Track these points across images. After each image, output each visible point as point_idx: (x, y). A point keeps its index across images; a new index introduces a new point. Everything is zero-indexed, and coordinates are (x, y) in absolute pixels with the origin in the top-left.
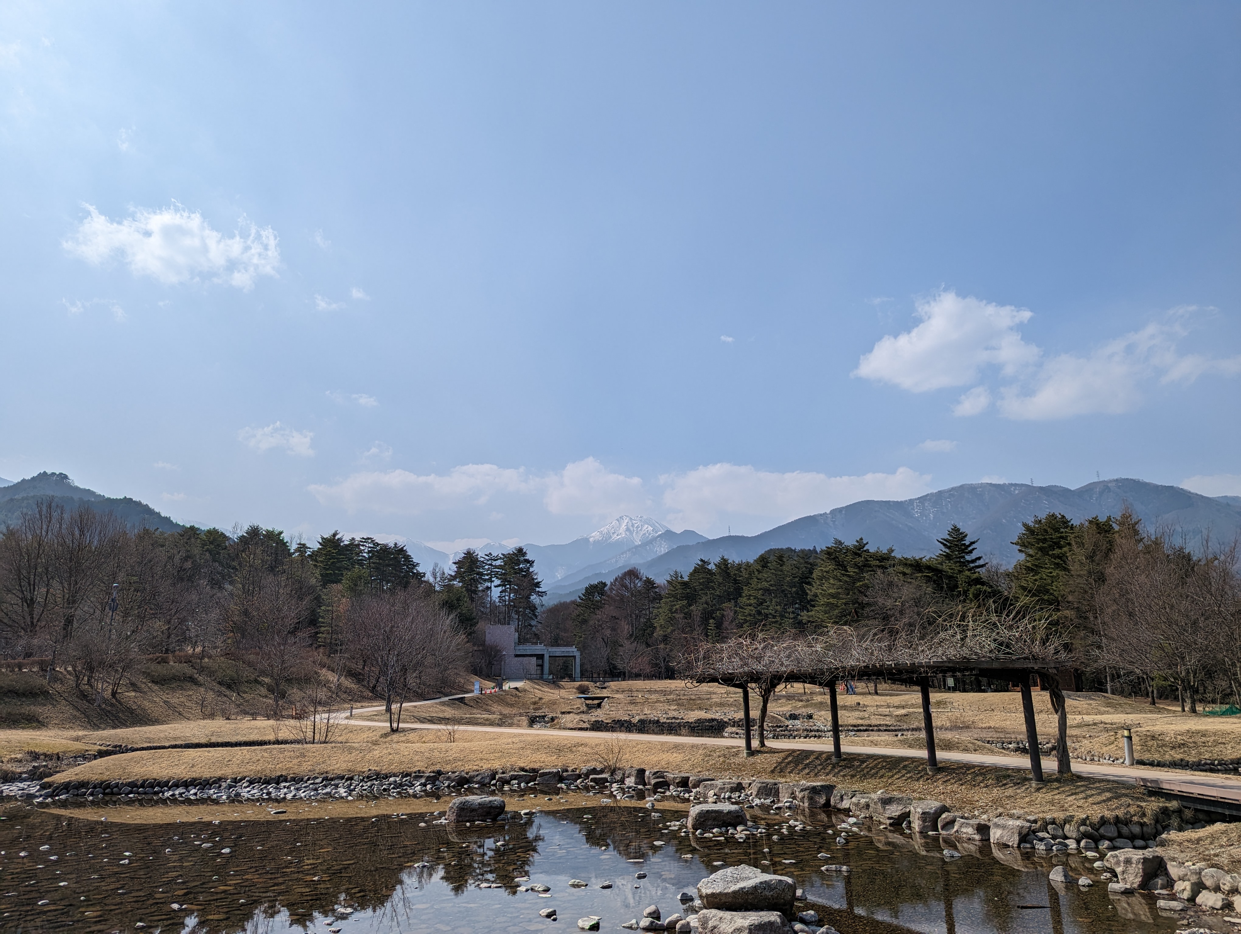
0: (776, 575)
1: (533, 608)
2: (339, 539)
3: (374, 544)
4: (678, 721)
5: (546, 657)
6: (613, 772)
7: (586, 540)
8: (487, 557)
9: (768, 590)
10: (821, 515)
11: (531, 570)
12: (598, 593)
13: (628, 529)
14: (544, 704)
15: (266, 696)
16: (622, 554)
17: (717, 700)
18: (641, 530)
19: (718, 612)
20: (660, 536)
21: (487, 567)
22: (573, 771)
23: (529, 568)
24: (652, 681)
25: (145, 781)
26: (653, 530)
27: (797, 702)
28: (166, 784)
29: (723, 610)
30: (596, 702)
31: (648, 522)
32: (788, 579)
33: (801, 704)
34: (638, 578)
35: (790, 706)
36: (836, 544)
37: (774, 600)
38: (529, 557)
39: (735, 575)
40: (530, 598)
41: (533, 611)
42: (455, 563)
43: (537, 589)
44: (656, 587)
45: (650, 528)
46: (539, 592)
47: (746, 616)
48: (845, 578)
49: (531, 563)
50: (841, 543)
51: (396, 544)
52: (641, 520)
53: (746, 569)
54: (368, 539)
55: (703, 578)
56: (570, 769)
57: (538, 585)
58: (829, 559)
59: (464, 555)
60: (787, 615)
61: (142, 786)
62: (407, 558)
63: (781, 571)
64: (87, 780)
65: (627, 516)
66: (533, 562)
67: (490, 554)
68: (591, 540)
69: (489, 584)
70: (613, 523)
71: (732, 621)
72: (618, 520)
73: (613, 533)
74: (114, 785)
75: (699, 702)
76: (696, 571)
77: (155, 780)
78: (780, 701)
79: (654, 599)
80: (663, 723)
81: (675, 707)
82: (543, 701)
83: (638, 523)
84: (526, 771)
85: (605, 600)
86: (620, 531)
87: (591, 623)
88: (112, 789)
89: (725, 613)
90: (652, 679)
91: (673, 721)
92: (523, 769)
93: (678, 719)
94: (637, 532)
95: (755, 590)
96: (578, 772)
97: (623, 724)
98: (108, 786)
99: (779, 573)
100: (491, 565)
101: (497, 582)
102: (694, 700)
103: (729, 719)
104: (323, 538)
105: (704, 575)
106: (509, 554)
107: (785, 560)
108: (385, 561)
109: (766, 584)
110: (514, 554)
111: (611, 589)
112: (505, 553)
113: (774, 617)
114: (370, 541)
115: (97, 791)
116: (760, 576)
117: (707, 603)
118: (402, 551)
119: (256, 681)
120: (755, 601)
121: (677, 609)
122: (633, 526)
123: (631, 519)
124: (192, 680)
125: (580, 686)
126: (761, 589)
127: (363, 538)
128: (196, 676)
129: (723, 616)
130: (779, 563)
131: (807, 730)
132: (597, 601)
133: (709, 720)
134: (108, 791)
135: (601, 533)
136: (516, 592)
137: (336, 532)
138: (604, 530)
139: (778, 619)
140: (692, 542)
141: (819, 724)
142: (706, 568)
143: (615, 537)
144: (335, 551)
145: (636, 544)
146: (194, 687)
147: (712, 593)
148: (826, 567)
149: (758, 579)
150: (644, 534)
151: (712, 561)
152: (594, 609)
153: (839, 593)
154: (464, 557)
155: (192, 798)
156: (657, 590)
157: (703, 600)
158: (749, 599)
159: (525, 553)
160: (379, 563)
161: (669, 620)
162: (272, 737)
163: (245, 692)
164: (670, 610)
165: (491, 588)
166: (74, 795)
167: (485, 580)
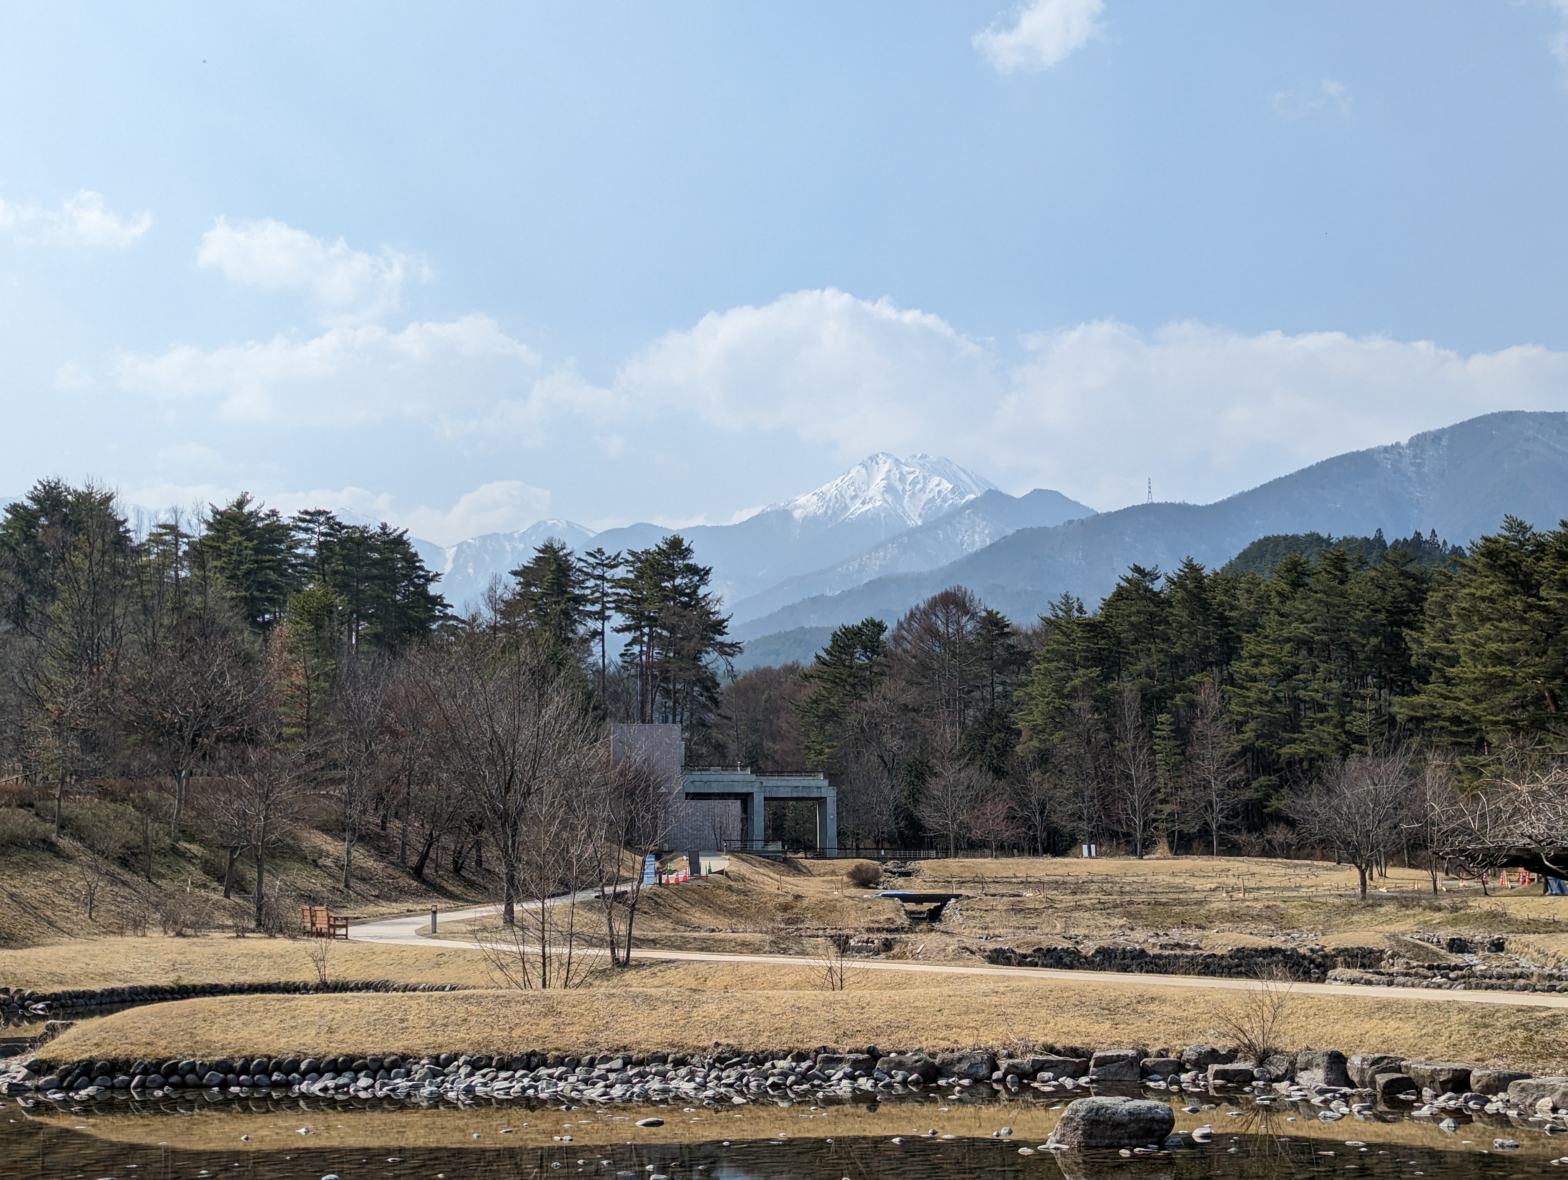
0: (1327, 604)
1: (708, 683)
2: (251, 514)
3: (332, 528)
4: (1190, 953)
5: (758, 801)
6: (1263, 1058)
7: (785, 515)
8: (591, 560)
9: (1306, 643)
10: (1386, 450)
11: (701, 592)
12: (865, 648)
13: (889, 488)
14: (807, 909)
15: (205, 886)
16: (876, 548)
17: (1222, 905)
18: (923, 490)
19: (1178, 697)
20: (971, 504)
21: (591, 583)
22: (1160, 1054)
23: (697, 587)
24: (1010, 860)
25: (248, 1060)
26: (953, 491)
27: (1428, 913)
28: (294, 1065)
29: (1191, 690)
30: (927, 906)
31: (942, 468)
32: (1359, 615)
33: (1437, 917)
34: (966, 612)
35: (1411, 921)
36: (1510, 529)
37: (1323, 667)
38: (697, 560)
39: (1222, 604)
40: (699, 659)
41: (707, 689)
42: (515, 573)
43: (719, 638)
44: (1007, 635)
45: (946, 486)
46: (722, 644)
47: (1250, 705)
48: (1537, 615)
49: (703, 574)
50: (1522, 528)
51: (384, 527)
52: (923, 466)
53: (1249, 591)
54: (320, 513)
55: (1139, 612)
56: (1153, 1050)
57: (719, 627)
58: (1491, 567)
59: (537, 554)
60: (1357, 703)
61: (245, 1069)
62: (411, 560)
63: (1343, 595)
64: (122, 1057)
65: (888, 455)
66: (707, 573)
67: (600, 551)
68: (797, 514)
69: (598, 625)
70: (853, 473)
71: (1215, 719)
72: (864, 465)
73: (853, 498)
74: (188, 1068)
75: (1178, 909)
76: (1120, 594)
77: (270, 1058)
78: (1383, 910)
79: (1007, 663)
80: (1155, 956)
81: (1122, 922)
82: (805, 903)
83: (914, 472)
84: (1058, 1053)
85: (880, 664)
86: (871, 493)
87: (852, 719)
88: (183, 1076)
89: (1197, 698)
90: (1013, 856)
91: (1178, 952)
92: (1051, 1049)
93: (1187, 947)
94: (913, 495)
95: (1274, 641)
96: (1172, 1057)
97: (1061, 958)
98: (174, 1069)
99: (1337, 600)
100: (602, 578)
101: (618, 619)
102: (1164, 904)
103: (1312, 950)
104: (216, 512)
105: (1140, 605)
106: (647, 552)
107: (1349, 568)
108: (360, 567)
109: (1303, 629)
110: (661, 552)
111: (898, 639)
112: (639, 550)
113: (1322, 708)
114: (322, 519)
115: (153, 1081)
116: (1286, 608)
117: (1150, 675)
118: (399, 543)
119: (175, 851)
120: (1275, 669)
121: (1075, 689)
122: (902, 479)
123: (897, 462)
124: (51, 847)
125: (858, 869)
126: (1289, 640)
127: (306, 513)
128: (54, 837)
129: (1192, 705)
130: (1335, 577)
131: (1551, 977)
132: (861, 668)
133: (1264, 950)
134: (174, 1079)
135: (822, 496)
136: (666, 645)
137: (243, 497)
138: (830, 488)
139: (1331, 712)
140: (1053, 520)
141: (1523, 962)
142: (1147, 589)
143: (857, 508)
144: (250, 545)
145: (911, 524)
146: (59, 863)
147: (1162, 650)
148: (1482, 586)
149: (1282, 615)
150: (931, 500)
151: (1161, 570)
152: (853, 686)
153: (1517, 652)
154: (538, 559)
155: (363, 1095)
156: (1012, 641)
157: (1141, 666)
158: (1256, 665)
159: (688, 550)
160: (344, 573)
161: (1054, 713)
162: (310, 976)
163: (163, 877)
164: (1059, 692)
165: (602, 633)
166: (107, 1088)
167: (590, 614)
